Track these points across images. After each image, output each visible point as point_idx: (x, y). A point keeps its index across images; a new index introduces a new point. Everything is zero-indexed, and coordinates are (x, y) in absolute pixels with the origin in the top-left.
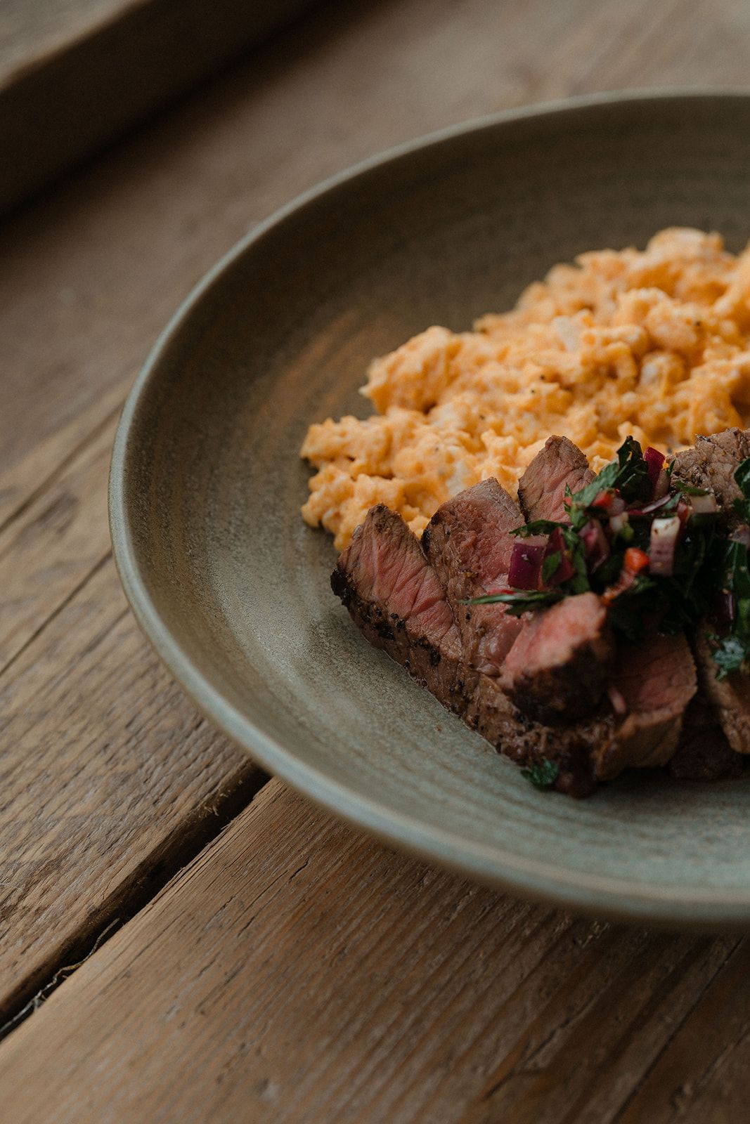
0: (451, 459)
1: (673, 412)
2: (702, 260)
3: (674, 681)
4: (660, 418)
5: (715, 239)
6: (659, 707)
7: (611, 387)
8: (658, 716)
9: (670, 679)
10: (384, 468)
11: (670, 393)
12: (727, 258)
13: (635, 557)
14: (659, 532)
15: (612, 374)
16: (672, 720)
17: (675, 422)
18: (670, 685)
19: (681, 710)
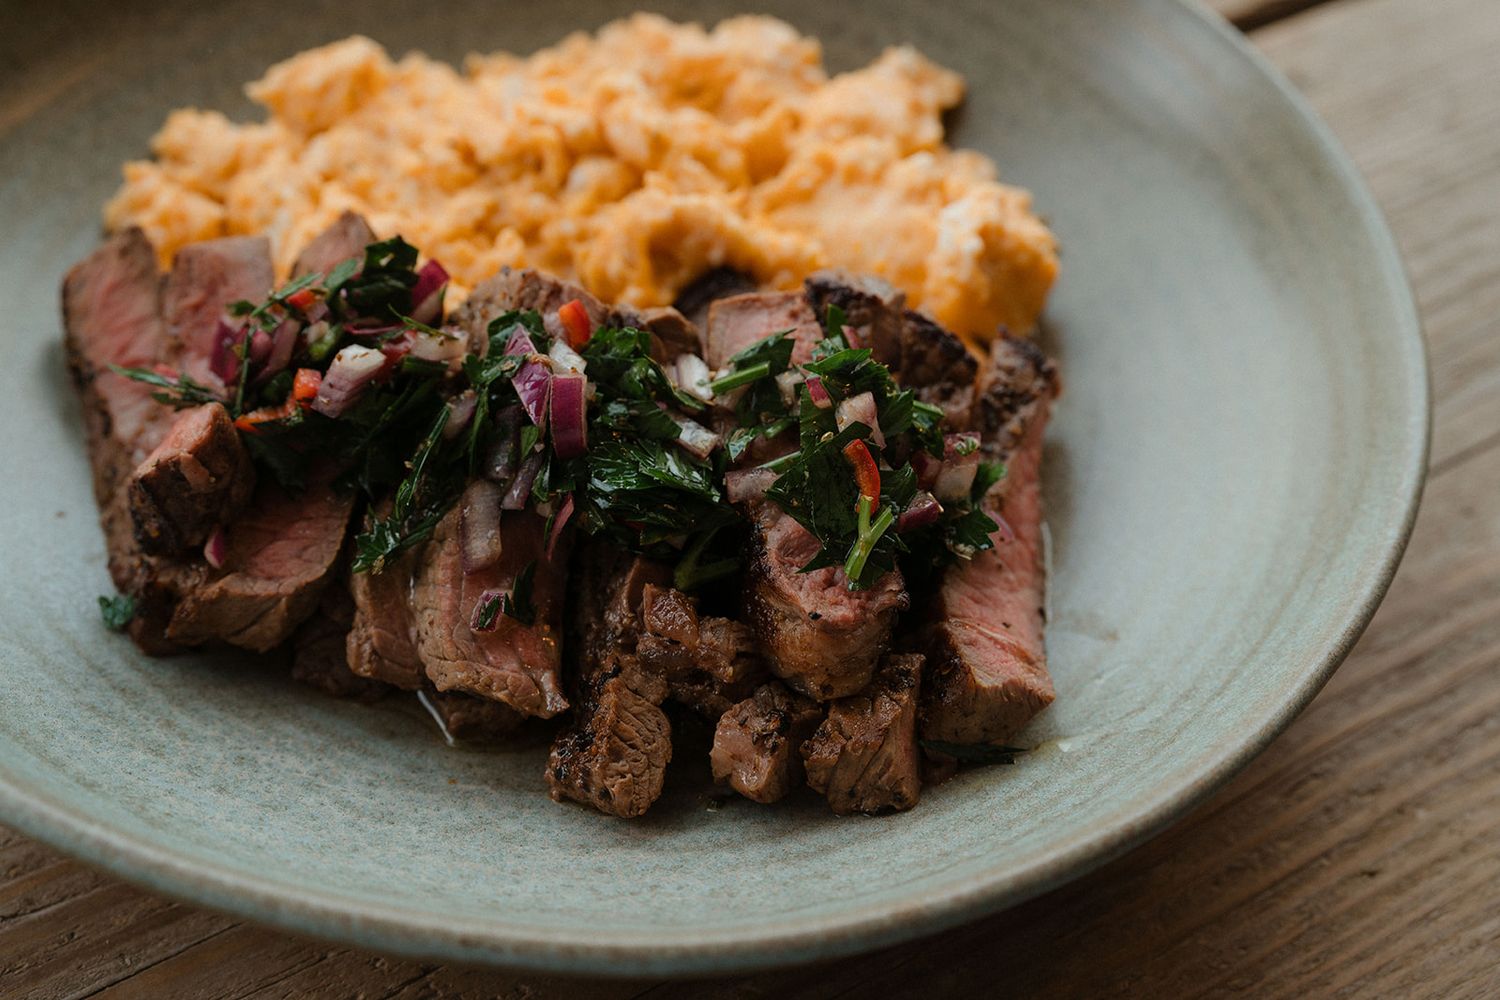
0: (278, 202)
1: (583, 237)
2: (773, 69)
3: (306, 555)
4: (563, 240)
5: (810, 47)
6: (270, 578)
7: (528, 181)
8: (261, 588)
9: (305, 548)
10: (219, 189)
11: (589, 211)
12: (814, 74)
13: (305, 379)
14: (343, 360)
15: (538, 166)
16: (275, 599)
17: (579, 250)
18: (299, 557)
19: (291, 590)
